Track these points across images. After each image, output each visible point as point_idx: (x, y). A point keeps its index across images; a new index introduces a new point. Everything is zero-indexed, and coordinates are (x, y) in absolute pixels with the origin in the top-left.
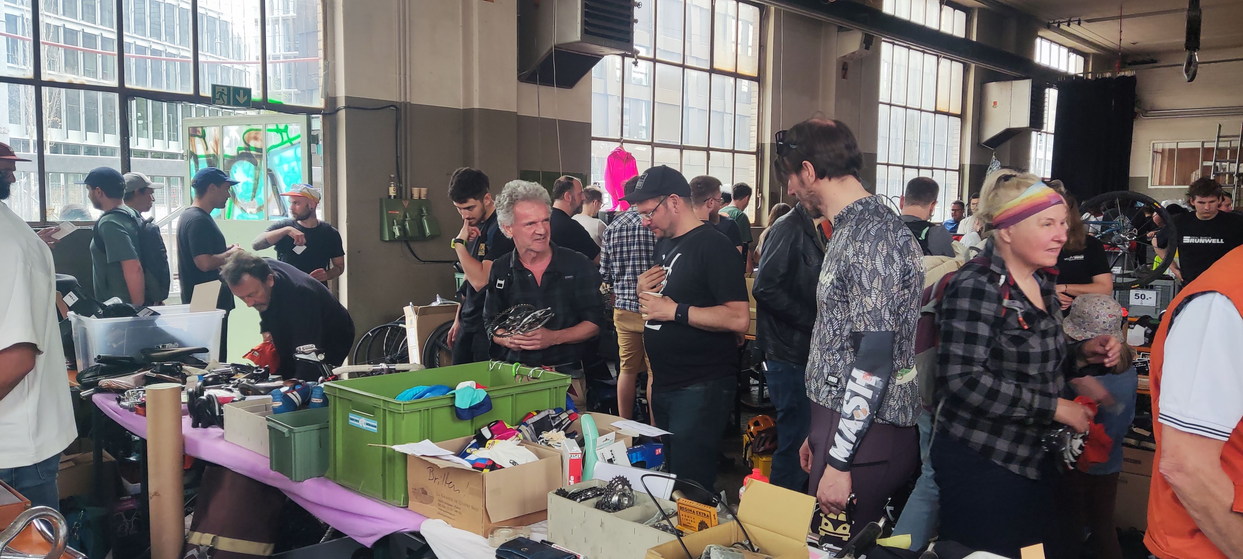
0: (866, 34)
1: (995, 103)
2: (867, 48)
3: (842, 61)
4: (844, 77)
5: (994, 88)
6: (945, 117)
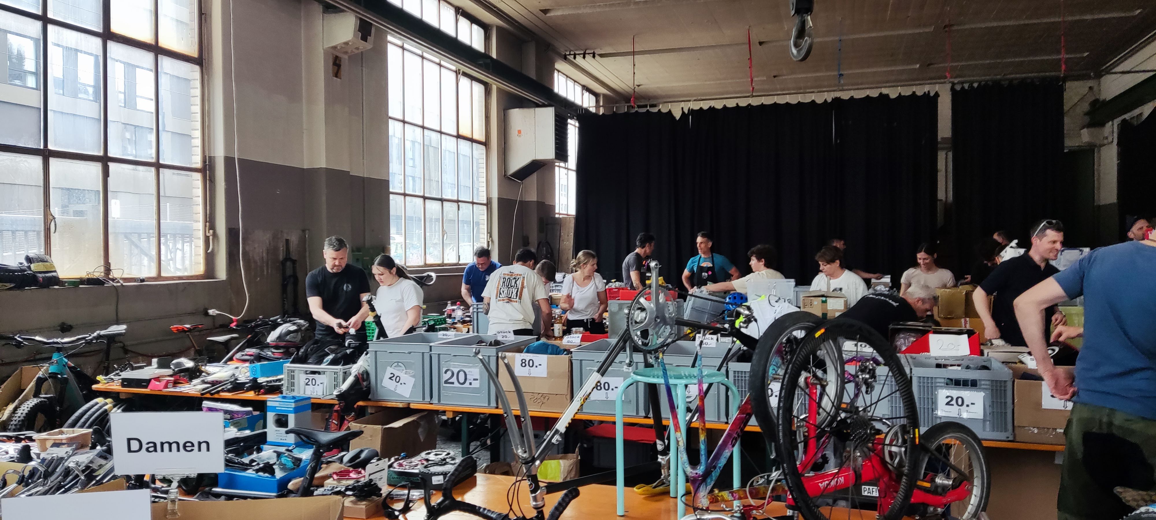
0: (361, 19)
1: (519, 132)
2: (364, 38)
3: (333, 54)
4: (337, 74)
5: (517, 115)
6: (469, 143)
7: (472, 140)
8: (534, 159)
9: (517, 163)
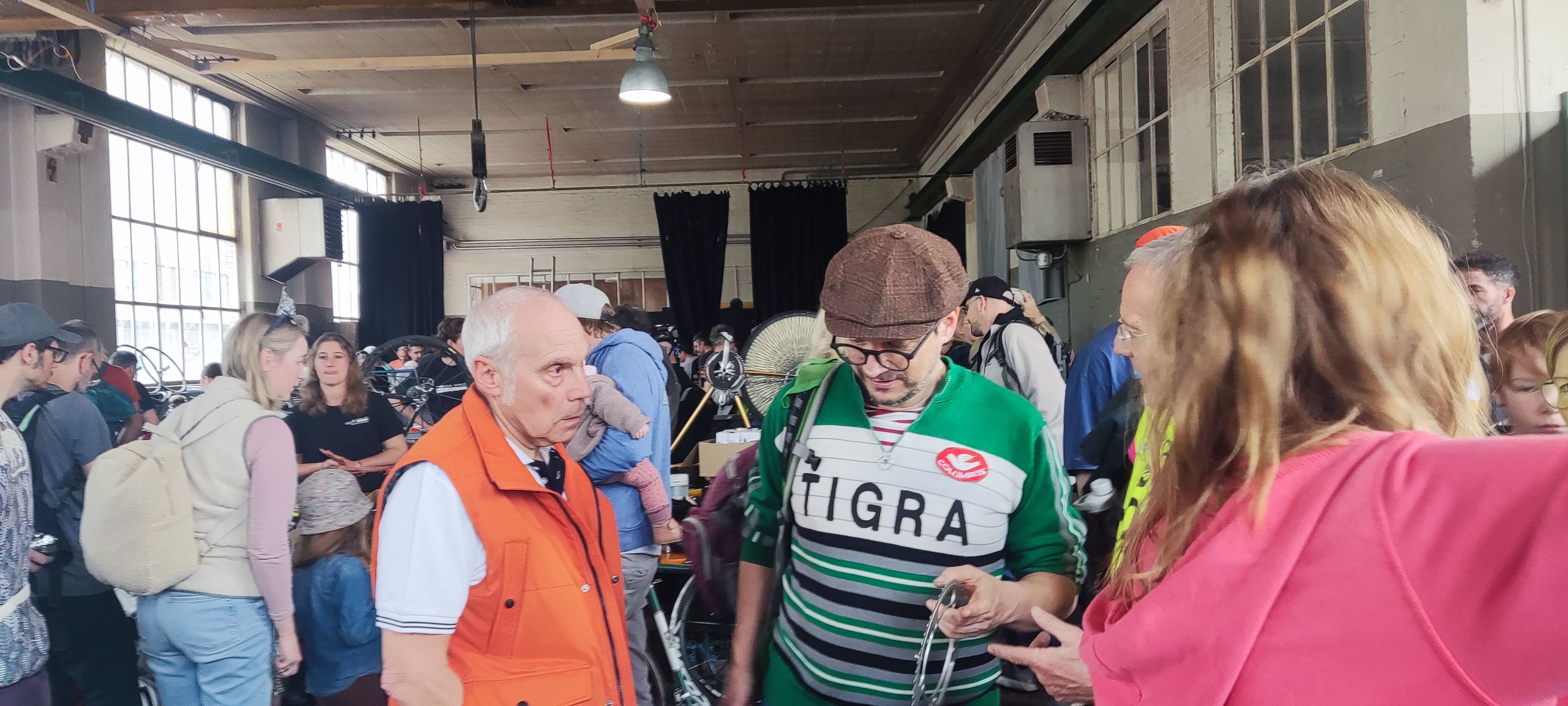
0: (80, 121)
1: (279, 225)
2: (84, 140)
3: (46, 156)
4: (52, 178)
5: (275, 207)
6: (213, 241)
7: (218, 237)
8: (299, 256)
9: (278, 261)
